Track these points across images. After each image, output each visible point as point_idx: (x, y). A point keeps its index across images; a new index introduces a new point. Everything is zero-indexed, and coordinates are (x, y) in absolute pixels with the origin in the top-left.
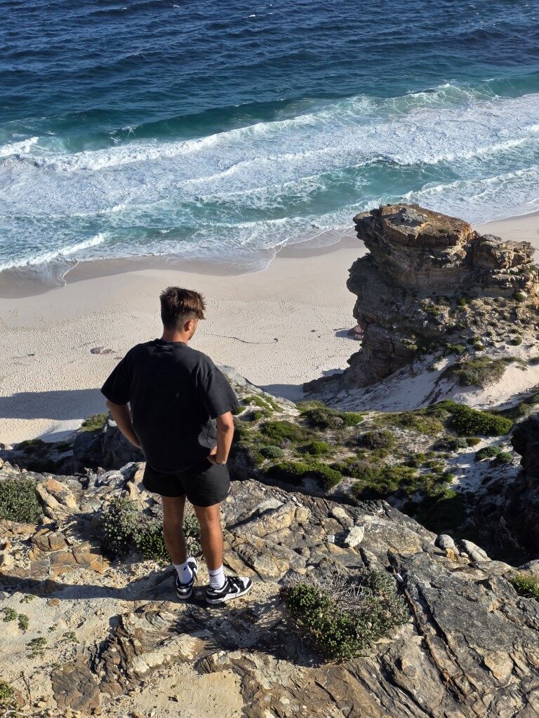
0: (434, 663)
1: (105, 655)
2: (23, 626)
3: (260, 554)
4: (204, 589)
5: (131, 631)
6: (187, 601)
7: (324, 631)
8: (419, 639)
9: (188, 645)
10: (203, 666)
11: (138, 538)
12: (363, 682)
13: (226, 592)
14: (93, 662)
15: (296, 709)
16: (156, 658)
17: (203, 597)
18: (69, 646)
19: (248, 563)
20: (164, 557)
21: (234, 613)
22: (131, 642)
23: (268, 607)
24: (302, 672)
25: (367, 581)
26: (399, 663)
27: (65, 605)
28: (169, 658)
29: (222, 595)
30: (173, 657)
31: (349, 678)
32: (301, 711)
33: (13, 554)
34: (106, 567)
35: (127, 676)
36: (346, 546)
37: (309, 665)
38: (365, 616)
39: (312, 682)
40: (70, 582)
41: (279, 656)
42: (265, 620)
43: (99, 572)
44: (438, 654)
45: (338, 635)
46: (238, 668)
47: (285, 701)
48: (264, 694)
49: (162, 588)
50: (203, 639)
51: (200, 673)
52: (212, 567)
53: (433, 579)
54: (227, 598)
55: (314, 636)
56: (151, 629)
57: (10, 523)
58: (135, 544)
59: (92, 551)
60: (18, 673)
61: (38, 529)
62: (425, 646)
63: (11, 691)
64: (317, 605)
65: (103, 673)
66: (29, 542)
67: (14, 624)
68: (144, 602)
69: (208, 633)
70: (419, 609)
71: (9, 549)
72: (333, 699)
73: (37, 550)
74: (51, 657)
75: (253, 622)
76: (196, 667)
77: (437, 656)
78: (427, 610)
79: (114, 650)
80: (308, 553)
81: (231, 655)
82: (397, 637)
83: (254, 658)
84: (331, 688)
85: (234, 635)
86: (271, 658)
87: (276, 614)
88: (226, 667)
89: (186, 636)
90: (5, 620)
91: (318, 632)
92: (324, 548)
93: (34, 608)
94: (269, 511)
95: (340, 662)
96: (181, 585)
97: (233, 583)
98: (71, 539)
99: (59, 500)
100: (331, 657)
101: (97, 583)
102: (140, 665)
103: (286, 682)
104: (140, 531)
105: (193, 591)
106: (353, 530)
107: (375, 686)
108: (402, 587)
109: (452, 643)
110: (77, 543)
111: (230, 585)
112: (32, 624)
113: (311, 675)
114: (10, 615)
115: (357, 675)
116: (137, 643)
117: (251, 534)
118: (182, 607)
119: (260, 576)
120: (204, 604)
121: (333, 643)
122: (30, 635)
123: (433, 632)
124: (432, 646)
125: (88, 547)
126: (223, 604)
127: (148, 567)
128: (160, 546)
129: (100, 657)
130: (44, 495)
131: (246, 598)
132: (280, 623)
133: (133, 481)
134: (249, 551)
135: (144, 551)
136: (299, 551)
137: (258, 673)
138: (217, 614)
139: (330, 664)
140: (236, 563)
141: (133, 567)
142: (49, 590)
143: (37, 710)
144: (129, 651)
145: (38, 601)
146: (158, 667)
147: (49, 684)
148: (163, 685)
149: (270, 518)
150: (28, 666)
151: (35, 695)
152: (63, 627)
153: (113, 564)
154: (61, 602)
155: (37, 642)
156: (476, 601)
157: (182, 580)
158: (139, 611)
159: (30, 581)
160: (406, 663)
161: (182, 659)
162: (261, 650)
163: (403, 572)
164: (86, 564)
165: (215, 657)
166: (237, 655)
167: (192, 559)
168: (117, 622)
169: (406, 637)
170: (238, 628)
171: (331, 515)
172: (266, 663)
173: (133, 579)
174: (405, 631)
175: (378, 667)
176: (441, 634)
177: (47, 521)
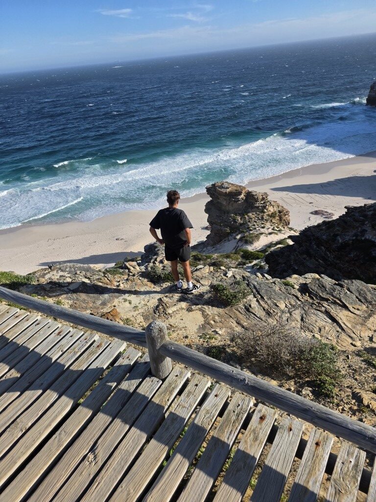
0: (261, 306)
1: (158, 309)
2: (130, 303)
3: (201, 279)
4: (185, 289)
5: (165, 302)
6: (181, 293)
7: (226, 297)
8: (255, 299)
9: (184, 305)
10: (189, 310)
11: (163, 276)
12: (240, 312)
13: (193, 289)
14: (155, 311)
15: (220, 320)
16: (174, 309)
17: (186, 292)
18: (146, 307)
19: (198, 281)
20: (171, 281)
21: (196, 295)
22: (166, 305)
23: (207, 293)
24: (221, 310)
25: (238, 283)
26: (250, 306)
27: (142, 297)
28: (178, 308)
29: (192, 290)
30: (180, 308)
31: (235, 311)
32: (222, 320)
33: (123, 283)
34: (153, 286)
35: (166, 314)
36: (227, 277)
37: (222, 308)
38: (239, 292)
39: (224, 312)
40: (143, 290)
41: (212, 306)
42: (206, 297)
43: (150, 287)
44: (262, 303)
45: (231, 298)
46: (200, 310)
47: (217, 318)
48: (210, 316)
49: (173, 290)
50: (188, 303)
51: (189, 312)
52: (188, 281)
53: (257, 282)
54: (193, 291)
55: (223, 299)
56: (171, 301)
57: (119, 275)
58: (162, 278)
59: (148, 281)
60: (131, 315)
61: (129, 276)
62: (257, 301)
63: (131, 320)
64: (224, 289)
65: (158, 314)
66: (127, 280)
67: (127, 303)
68: (167, 294)
69: (189, 301)
70: (254, 291)
71: (121, 283)
72: (231, 317)
73: (130, 282)
74: (141, 311)
75: (203, 297)
76: (187, 310)
77: (262, 304)
78: (257, 291)
79: (161, 307)
80: (216, 279)
81: (197, 306)
82: (249, 299)
83: (205, 307)
84: (230, 314)
85: (197, 301)
86: (210, 306)
87: (209, 295)
88: (197, 310)
89: (182, 303)
90: (124, 301)
91: (225, 298)
92: (220, 277)
93: (132, 297)
94: (201, 268)
95: (232, 307)
96: (178, 288)
97: (194, 286)
98: (140, 278)
99: (134, 268)
100: (229, 305)
101: (151, 290)
102: (170, 311)
103: (216, 313)
104: (163, 274)
105: (182, 290)
106: (228, 272)
107: (244, 313)
108: (248, 285)
109: (266, 300)
110: (143, 279)
111: (194, 287)
112: (133, 302)
113: (223, 311)
114: (125, 300)
115: (237, 310)
116: (167, 305)
117: (198, 273)
118: (180, 295)
119: (202, 285)
120: (187, 294)
121: (230, 300)
122: (133, 305)
123: (260, 297)
124: (260, 301)
125: (146, 280)
126: (192, 293)
127: (166, 285)
128: (170, 278)
129: (156, 309)
130: (129, 266)
131: (199, 291)
132: (211, 297)
133: (156, 261)
134: (198, 278)
135: (164, 280)
136: (213, 278)
137: (207, 311)
138: (191, 296)
139: (229, 308)
140: (195, 282)
141: (162, 285)
142: (136, 293)
143: (140, 325)
144: (165, 307)
145: (133, 296)
146: (175, 311)
147: (142, 318)
148: (177, 316)
149: (202, 270)
150: (135, 314)
151: (138, 321)
152: (143, 302)
153: (155, 284)
154: (141, 296)
155: (136, 307)
156: (272, 288)
157: (178, 287)
158: (166, 296)
159: (129, 291)
160: (252, 306)
161: (182, 309)
162: (206, 305)
163: (248, 281)
164: (147, 285)
165: (193, 307)
166: (200, 306)
167: (181, 281)
168: (160, 300)
169: (251, 299)
170: (198, 299)
171: (220, 269)
172: (209, 308)
173: (162, 288)
174: (251, 297)
175: (244, 308)
176: (262, 297)
177: (131, 274)
